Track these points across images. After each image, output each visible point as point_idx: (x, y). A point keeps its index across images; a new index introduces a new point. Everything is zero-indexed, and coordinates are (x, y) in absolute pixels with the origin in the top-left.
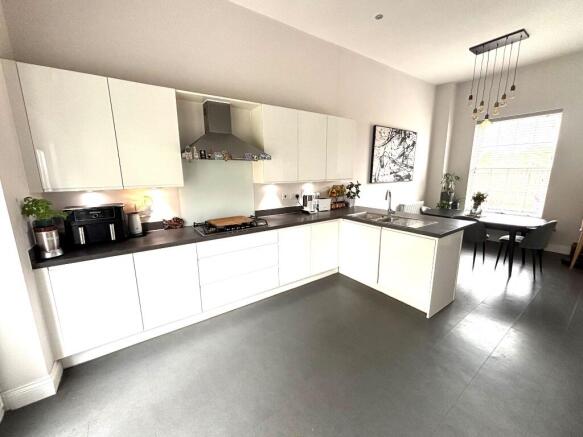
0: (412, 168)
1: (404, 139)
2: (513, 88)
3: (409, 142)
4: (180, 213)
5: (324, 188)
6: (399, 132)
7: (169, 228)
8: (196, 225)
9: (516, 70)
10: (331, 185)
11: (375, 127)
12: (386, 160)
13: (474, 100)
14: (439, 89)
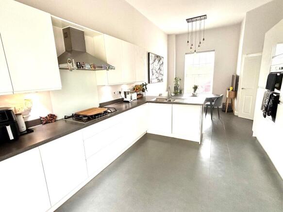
0: (163, 75)
1: (159, 60)
2: (204, 40)
3: (161, 62)
4: (52, 111)
5: (131, 87)
6: (158, 56)
7: (46, 123)
8: (66, 118)
9: (204, 31)
10: (134, 85)
11: (149, 53)
12: (154, 71)
13: (190, 43)
14: (169, 36)
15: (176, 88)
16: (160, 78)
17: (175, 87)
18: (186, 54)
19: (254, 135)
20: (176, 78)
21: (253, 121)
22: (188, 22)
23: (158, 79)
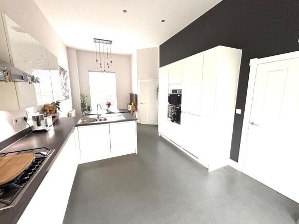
0: (68, 91)
1: (64, 74)
2: (111, 61)
3: (66, 76)
6: (62, 69)
15: (83, 105)
16: (66, 95)
17: (81, 104)
18: (89, 71)
19: (160, 135)
20: (81, 95)
21: (157, 126)
22: (95, 42)
23: (65, 96)
